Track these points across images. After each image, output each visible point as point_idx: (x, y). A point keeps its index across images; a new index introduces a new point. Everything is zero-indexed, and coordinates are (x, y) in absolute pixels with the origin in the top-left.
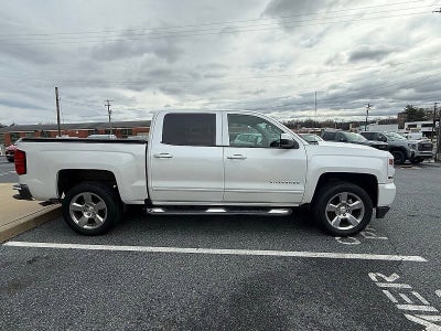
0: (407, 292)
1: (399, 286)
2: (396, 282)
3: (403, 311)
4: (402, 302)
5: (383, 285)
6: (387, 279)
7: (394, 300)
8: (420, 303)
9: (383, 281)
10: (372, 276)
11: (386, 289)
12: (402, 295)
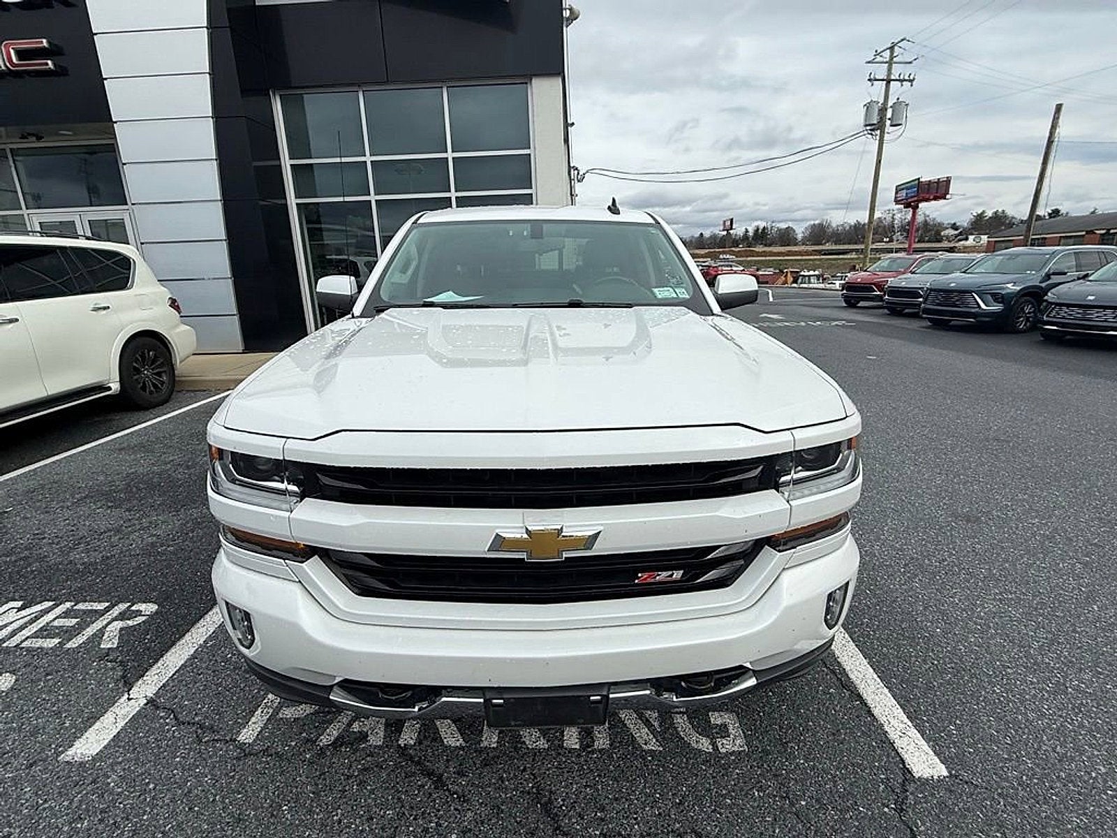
0: (70, 633)
1: (89, 631)
2: (102, 631)
3: (57, 606)
4: (66, 614)
5: (116, 611)
6: (118, 625)
7: (81, 606)
8: (36, 636)
9: (122, 616)
10: (149, 608)
11: (107, 610)
12: (74, 621)
